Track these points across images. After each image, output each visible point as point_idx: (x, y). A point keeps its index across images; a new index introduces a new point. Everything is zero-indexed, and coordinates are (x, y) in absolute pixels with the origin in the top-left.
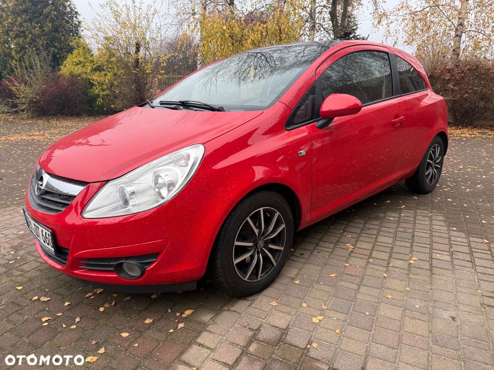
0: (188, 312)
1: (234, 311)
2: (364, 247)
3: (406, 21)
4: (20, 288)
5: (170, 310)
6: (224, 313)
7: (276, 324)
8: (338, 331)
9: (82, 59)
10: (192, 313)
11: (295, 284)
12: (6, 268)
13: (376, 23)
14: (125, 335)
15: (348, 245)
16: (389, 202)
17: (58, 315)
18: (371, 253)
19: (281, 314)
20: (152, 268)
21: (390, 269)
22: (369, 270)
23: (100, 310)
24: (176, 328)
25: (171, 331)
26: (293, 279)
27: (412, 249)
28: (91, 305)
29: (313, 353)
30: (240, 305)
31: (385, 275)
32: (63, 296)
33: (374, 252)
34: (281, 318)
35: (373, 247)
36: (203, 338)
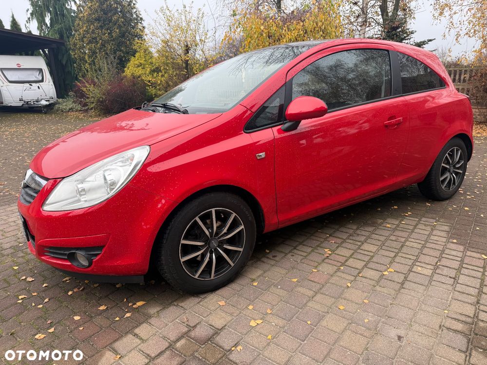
0: (139, 304)
1: (181, 307)
2: (342, 254)
3: (473, 12)
4: (16, 268)
5: (125, 300)
6: (172, 308)
7: (213, 323)
8: (269, 337)
9: (142, 62)
10: (144, 305)
11: (253, 285)
13: (437, 15)
14: (77, 318)
15: (326, 250)
16: (396, 207)
17: (33, 294)
18: (346, 261)
19: (223, 314)
20: (97, 260)
21: (359, 278)
22: (335, 278)
23: (69, 293)
24: (122, 317)
25: (117, 319)
26: (253, 281)
27: (393, 259)
28: (64, 288)
29: (234, 356)
30: (190, 301)
31: (349, 284)
32: (46, 278)
33: (351, 260)
34: (222, 318)
35: (352, 255)
36: (141, 329)
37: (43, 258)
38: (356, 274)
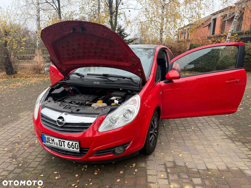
0: (134, 165)
1: (150, 160)
2: (173, 126)
4: (42, 175)
5: (126, 166)
6: (148, 162)
7: (169, 161)
8: (190, 157)
10: (136, 165)
12: (21, 169)
13: (126, 25)
17: (77, 181)
18: (178, 128)
19: (167, 157)
20: (128, 148)
21: (188, 132)
22: (182, 134)
23: (95, 174)
24: (135, 172)
25: (134, 173)
26: (160, 143)
27: (189, 124)
28: (89, 173)
29: (189, 167)
30: (151, 157)
31: (188, 135)
32: (70, 173)
33: (179, 127)
34: (169, 158)
35: (177, 126)
36: (149, 172)
37: (91, 158)
38: (186, 131)
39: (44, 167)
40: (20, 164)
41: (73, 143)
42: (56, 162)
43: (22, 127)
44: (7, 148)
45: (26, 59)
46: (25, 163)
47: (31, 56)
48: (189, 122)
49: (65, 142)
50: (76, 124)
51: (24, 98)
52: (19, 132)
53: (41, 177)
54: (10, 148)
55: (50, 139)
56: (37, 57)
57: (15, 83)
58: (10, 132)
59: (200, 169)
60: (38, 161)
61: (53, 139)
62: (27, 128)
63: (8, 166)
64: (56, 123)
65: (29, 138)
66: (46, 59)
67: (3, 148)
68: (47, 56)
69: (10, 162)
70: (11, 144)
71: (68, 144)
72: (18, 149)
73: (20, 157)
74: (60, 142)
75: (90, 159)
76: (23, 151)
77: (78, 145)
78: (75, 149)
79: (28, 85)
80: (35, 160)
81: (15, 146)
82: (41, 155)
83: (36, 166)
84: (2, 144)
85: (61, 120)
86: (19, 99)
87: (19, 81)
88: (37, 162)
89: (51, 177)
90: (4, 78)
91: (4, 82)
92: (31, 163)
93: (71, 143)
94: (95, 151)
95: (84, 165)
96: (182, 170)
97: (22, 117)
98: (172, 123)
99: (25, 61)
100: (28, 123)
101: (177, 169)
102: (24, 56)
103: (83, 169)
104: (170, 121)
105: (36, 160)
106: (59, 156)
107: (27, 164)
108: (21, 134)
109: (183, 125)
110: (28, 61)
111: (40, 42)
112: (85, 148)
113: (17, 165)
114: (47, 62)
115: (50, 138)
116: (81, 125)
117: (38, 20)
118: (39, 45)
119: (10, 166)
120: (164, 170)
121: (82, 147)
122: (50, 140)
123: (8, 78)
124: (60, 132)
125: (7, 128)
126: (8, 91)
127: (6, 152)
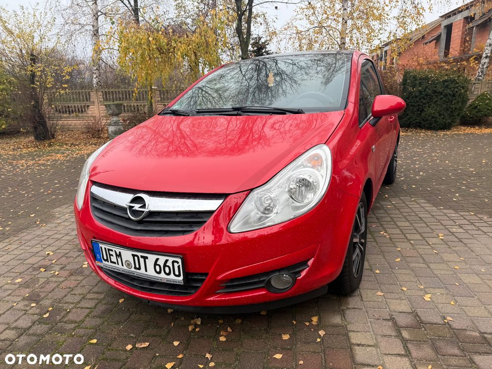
0: (315, 319)
1: (353, 308)
2: (395, 233)
3: (292, 40)
4: (95, 341)
5: (295, 323)
6: (347, 312)
7: (401, 310)
8: (452, 303)
10: (319, 320)
11: (377, 273)
12: (48, 324)
14: (278, 356)
15: (382, 233)
17: (179, 357)
18: (406, 237)
19: (395, 301)
20: (304, 277)
21: (434, 246)
22: (419, 250)
23: (221, 340)
24: (320, 336)
25: (319, 340)
26: (371, 270)
27: (430, 228)
28: (206, 338)
29: (455, 325)
30: (353, 301)
31: (435, 251)
32: (160, 336)
33: (407, 235)
34: (399, 304)
35: (402, 232)
36: (355, 338)
37: (211, 299)
38: (426, 244)
39: (98, 321)
40: (45, 314)
41: (167, 261)
42: (129, 310)
43: (57, 236)
44: (21, 278)
45: (73, 112)
46: (56, 311)
47: (83, 105)
48: (428, 224)
49: (147, 258)
50: (175, 215)
51: (65, 181)
52: (49, 245)
53: (92, 344)
54: (28, 278)
55: (111, 252)
56: (94, 106)
57: (50, 155)
58: (31, 245)
59: (485, 331)
60: (88, 308)
61: (120, 252)
62: (68, 238)
63: (18, 319)
64: (127, 214)
65: (70, 257)
66: (110, 109)
67: (11, 279)
68: (114, 103)
69: (22, 308)
70: (30, 270)
71: (156, 264)
72: (43, 280)
73: (48, 297)
74: (136, 258)
75: (211, 301)
76: (55, 286)
77: (179, 267)
78: (172, 277)
79: (76, 158)
80: (79, 305)
81: (39, 273)
82: (94, 293)
83: (81, 318)
84: (12, 269)
85: (137, 207)
86: (56, 183)
87: (58, 152)
88: (83, 310)
89: (114, 345)
90: (30, 148)
91: (30, 154)
92: (70, 312)
93: (162, 260)
94: (222, 281)
95: (193, 319)
96: (439, 333)
97: (58, 216)
98: (389, 226)
99: (72, 115)
100: (70, 227)
101: (425, 330)
102: (69, 107)
103: (190, 328)
104: (385, 223)
105: (83, 304)
106: (135, 293)
107: (62, 314)
108: (54, 249)
109: (417, 231)
110: (77, 115)
111: (99, 78)
112: (196, 274)
113: (39, 317)
114: (113, 115)
115: (112, 250)
116: (187, 215)
117: (95, 34)
118: (97, 84)
119: (23, 317)
120: (394, 334)
121: (191, 272)
122: (112, 255)
123: (37, 147)
124: (135, 233)
125: (26, 238)
126: (36, 169)
127: (17, 286)
